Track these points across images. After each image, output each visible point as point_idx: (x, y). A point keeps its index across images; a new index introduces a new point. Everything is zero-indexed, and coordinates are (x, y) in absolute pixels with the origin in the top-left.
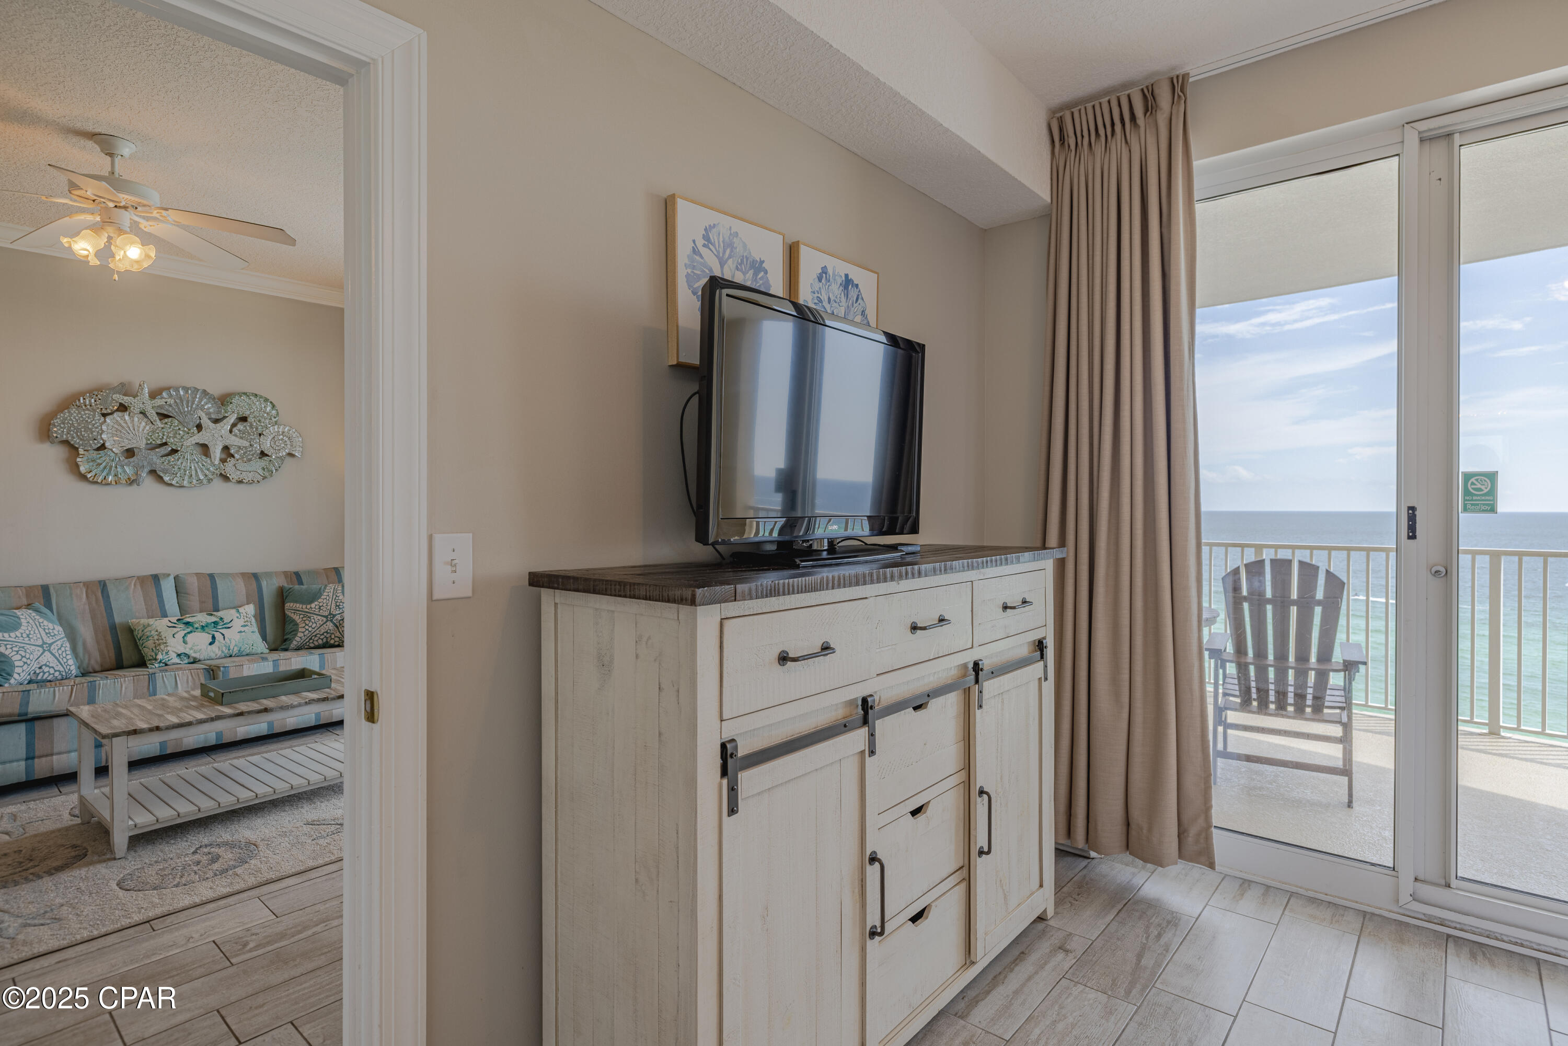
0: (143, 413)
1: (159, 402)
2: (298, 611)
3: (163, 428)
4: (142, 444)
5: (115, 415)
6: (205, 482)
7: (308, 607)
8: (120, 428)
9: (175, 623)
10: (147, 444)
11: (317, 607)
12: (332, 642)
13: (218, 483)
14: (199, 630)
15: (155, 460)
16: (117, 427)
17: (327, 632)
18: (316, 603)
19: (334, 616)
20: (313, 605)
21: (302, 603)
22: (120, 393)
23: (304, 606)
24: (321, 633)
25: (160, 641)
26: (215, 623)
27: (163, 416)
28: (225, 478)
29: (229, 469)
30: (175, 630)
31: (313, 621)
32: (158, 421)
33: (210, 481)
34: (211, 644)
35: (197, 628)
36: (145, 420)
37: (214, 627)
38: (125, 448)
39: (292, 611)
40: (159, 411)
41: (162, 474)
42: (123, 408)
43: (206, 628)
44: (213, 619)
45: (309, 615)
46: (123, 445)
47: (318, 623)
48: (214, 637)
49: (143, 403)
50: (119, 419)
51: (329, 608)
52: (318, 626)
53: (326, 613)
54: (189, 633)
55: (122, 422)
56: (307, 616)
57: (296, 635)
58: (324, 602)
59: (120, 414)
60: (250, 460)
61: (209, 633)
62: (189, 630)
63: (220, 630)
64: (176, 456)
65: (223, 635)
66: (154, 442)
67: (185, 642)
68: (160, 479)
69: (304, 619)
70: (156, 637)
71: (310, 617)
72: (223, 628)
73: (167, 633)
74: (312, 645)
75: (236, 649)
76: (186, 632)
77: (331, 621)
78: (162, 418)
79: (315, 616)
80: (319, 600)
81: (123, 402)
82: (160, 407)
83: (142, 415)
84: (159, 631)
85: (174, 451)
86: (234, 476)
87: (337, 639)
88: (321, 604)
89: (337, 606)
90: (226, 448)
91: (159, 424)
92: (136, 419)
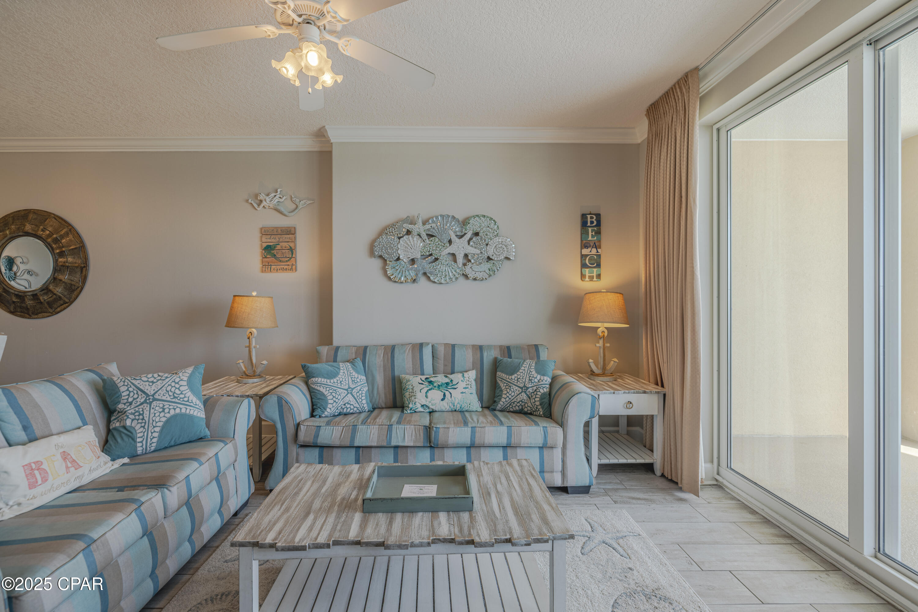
0: (419, 235)
1: (428, 226)
2: (504, 379)
3: (430, 244)
4: (419, 256)
5: (404, 238)
6: (454, 280)
7: (510, 377)
8: (407, 246)
9: (423, 381)
10: (421, 255)
11: (516, 379)
12: (526, 410)
13: (462, 279)
14: (436, 388)
15: (425, 266)
16: (405, 245)
17: (521, 401)
18: (516, 375)
19: (528, 388)
20: (513, 377)
21: (507, 374)
22: (407, 223)
23: (508, 377)
24: (518, 401)
25: (413, 394)
26: (447, 384)
27: (430, 236)
28: (466, 276)
29: (468, 270)
30: (422, 386)
31: (512, 390)
32: (427, 239)
33: (457, 278)
34: (442, 400)
35: (435, 387)
36: (420, 239)
37: (446, 387)
38: (410, 259)
39: (500, 379)
40: (428, 233)
41: (429, 275)
42: (409, 232)
43: (440, 387)
44: (447, 380)
45: (510, 384)
46: (409, 257)
47: (516, 392)
48: (444, 395)
49: (419, 228)
50: (406, 240)
51: (524, 381)
52: (516, 395)
53: (522, 385)
54: (430, 390)
55: (408, 242)
56: (509, 385)
57: (500, 399)
58: (521, 375)
59: (407, 236)
60: (481, 263)
61: (442, 392)
62: (430, 387)
63: (449, 390)
64: (437, 263)
65: (451, 394)
66: (425, 254)
67: (427, 397)
68: (429, 278)
69: (507, 387)
70: (411, 390)
71: (510, 387)
72: (451, 388)
73: (417, 388)
74: (511, 409)
75: (458, 406)
76: (428, 388)
77: (525, 392)
78: (429, 237)
79: (514, 386)
80: (518, 373)
81: (408, 228)
82: (428, 230)
83: (418, 236)
84: (413, 386)
85: (436, 259)
86: (471, 275)
87: (529, 408)
88: (519, 377)
89: (530, 380)
90: (466, 256)
91: (427, 241)
92: (415, 239)
